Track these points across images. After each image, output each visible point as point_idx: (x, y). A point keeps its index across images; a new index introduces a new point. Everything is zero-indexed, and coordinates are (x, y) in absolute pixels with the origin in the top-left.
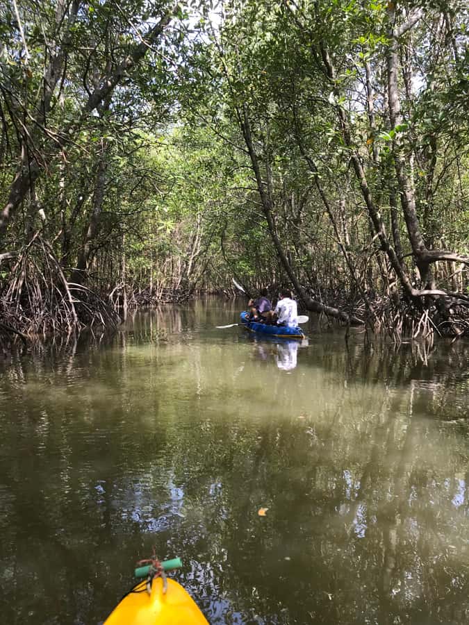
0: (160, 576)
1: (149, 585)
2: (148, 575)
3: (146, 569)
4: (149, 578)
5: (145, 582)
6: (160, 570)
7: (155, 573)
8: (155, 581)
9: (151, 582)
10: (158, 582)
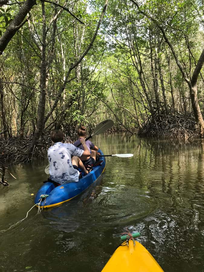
0: (132, 239)
1: (127, 243)
2: (126, 239)
3: (125, 237)
4: (127, 240)
5: (126, 242)
6: (131, 237)
7: (130, 238)
8: (129, 241)
9: (128, 242)
10: (131, 241)
